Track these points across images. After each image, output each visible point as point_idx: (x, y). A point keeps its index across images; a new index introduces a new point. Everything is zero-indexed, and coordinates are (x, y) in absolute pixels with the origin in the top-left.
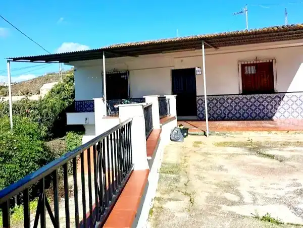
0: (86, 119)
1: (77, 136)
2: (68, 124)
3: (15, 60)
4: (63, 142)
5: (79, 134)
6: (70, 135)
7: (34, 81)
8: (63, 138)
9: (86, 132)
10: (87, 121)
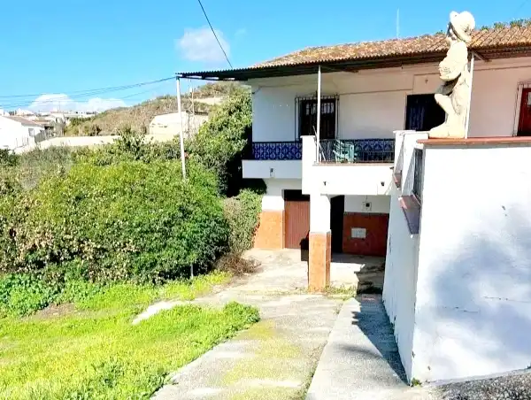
0: (272, 170)
1: (255, 195)
2: (244, 176)
3: (185, 76)
4: (238, 202)
5: (259, 193)
6: (245, 193)
7: (136, 110)
8: (238, 197)
9: (268, 190)
10: (272, 174)
